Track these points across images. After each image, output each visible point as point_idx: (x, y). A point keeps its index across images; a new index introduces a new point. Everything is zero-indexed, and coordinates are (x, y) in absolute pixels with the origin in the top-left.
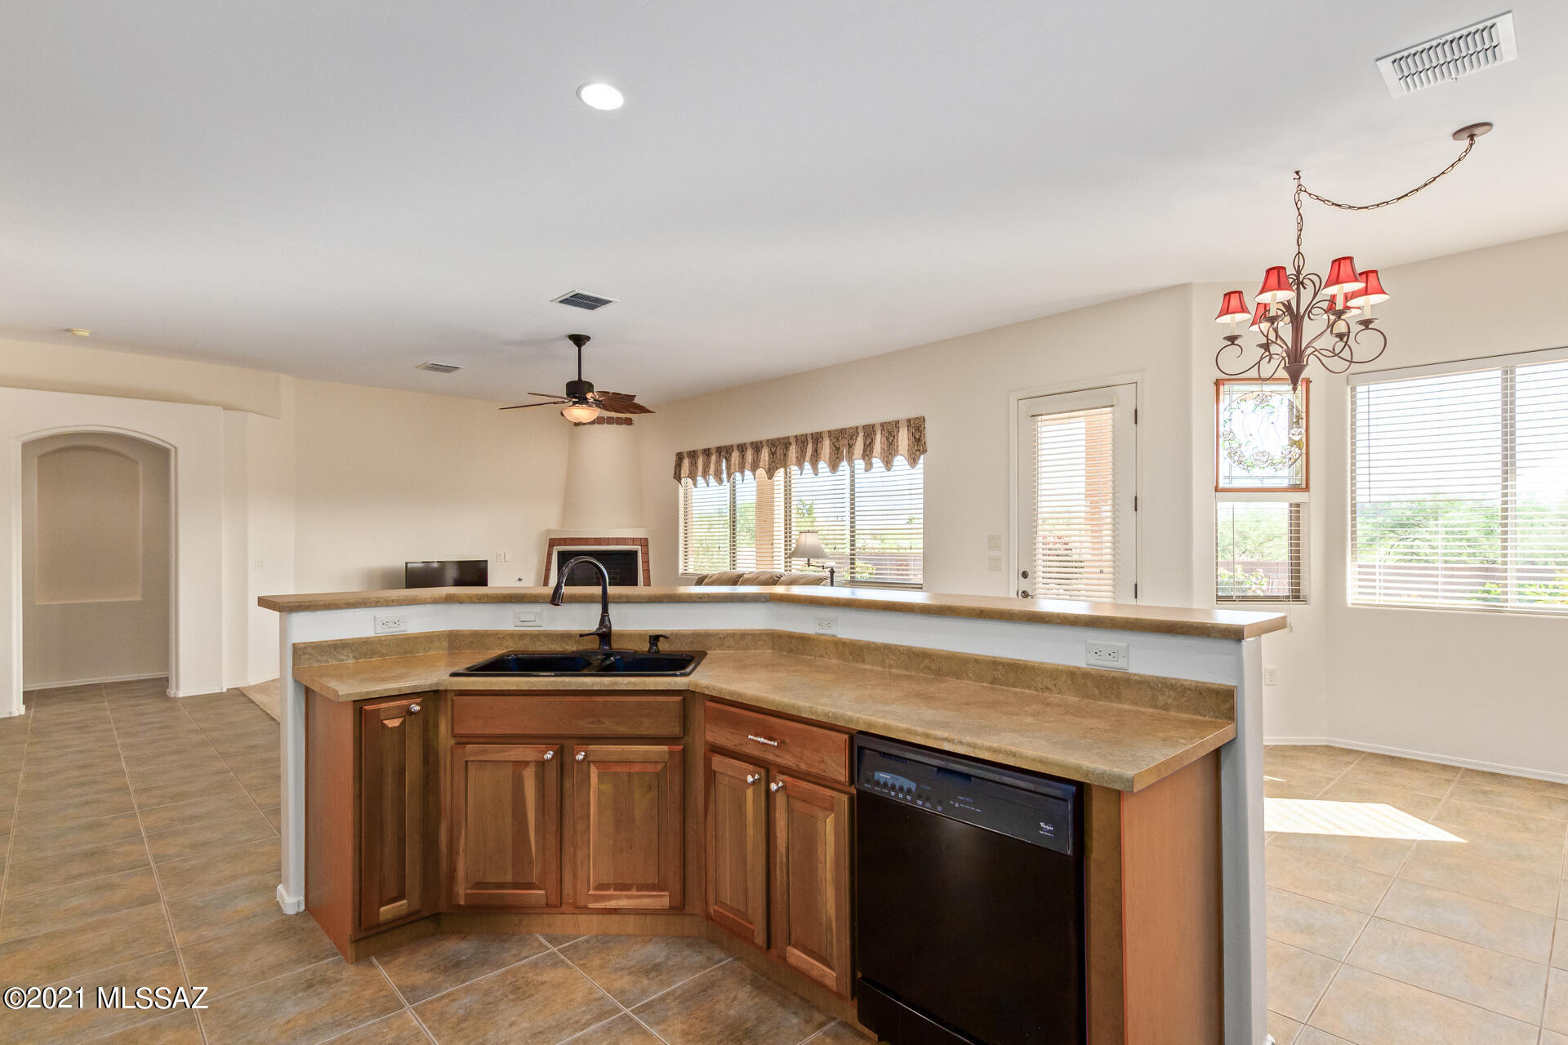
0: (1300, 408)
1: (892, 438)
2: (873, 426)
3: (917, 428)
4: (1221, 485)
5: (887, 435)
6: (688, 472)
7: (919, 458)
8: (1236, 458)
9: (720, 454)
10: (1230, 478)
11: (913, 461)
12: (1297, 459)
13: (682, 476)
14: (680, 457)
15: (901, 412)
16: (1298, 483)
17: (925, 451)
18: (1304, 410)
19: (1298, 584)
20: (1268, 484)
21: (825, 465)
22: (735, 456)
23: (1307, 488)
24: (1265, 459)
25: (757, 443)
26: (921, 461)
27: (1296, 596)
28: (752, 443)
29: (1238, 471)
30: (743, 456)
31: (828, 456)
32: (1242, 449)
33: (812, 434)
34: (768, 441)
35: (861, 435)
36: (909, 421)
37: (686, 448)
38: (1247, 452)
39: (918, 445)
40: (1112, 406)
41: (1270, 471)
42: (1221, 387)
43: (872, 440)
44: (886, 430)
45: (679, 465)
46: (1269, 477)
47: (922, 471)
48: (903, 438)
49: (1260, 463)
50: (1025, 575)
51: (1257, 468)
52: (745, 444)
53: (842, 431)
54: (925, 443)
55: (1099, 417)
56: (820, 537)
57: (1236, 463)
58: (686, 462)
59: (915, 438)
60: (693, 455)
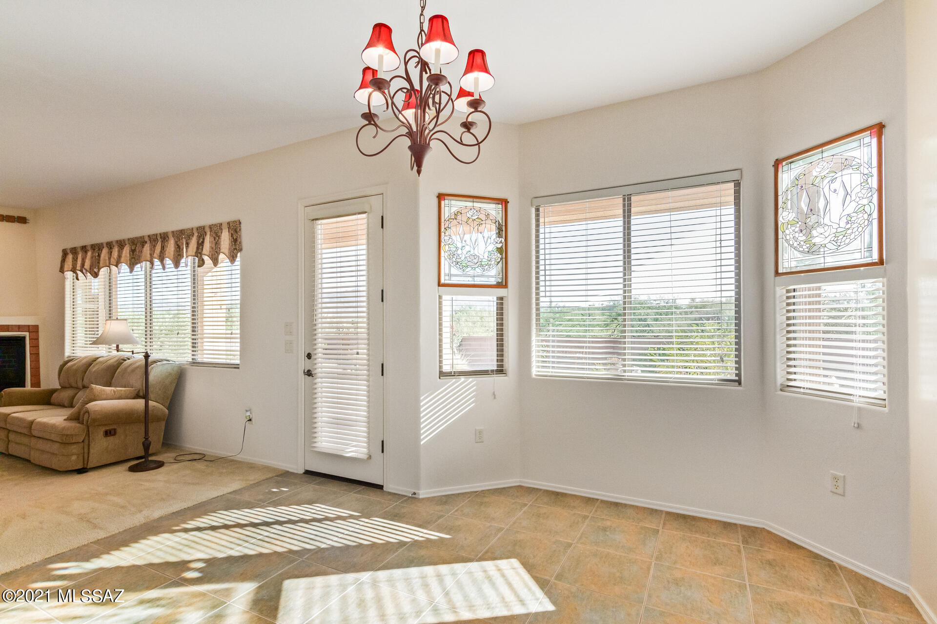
0: (501, 222)
1: (217, 238)
2: (204, 228)
3: (235, 228)
4: (442, 281)
5: (214, 235)
6: (71, 266)
7: (236, 256)
8: (454, 259)
9: (94, 250)
10: (450, 275)
11: (233, 258)
12: (499, 262)
13: (65, 269)
14: (65, 253)
15: (223, 217)
16: (500, 281)
17: (241, 250)
18: (504, 224)
19: (502, 361)
20: (478, 281)
21: (170, 262)
22: (105, 252)
23: (506, 286)
24: (476, 261)
25: (120, 241)
26: (238, 259)
27: (500, 370)
28: (117, 241)
29: (454, 271)
30: (111, 252)
31: (172, 253)
32: (459, 252)
33: (160, 234)
34: (129, 239)
35: (196, 234)
36: (228, 223)
37: (69, 245)
38: (462, 254)
39: (236, 247)
40: (365, 212)
41: (479, 271)
42: (443, 202)
43: (204, 239)
44: (213, 231)
45: (63, 260)
46: (478, 276)
47: (239, 267)
48: (225, 238)
49: (471, 264)
50: (309, 356)
51: (470, 269)
52: (112, 242)
53: (182, 232)
54: (240, 243)
55: (355, 223)
56: (129, 324)
57: (454, 263)
58: (70, 257)
59: (233, 238)
60: (74, 251)
